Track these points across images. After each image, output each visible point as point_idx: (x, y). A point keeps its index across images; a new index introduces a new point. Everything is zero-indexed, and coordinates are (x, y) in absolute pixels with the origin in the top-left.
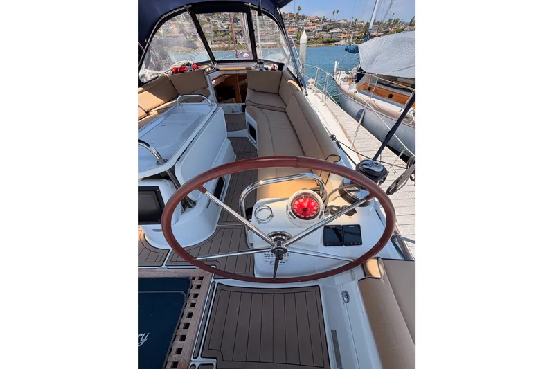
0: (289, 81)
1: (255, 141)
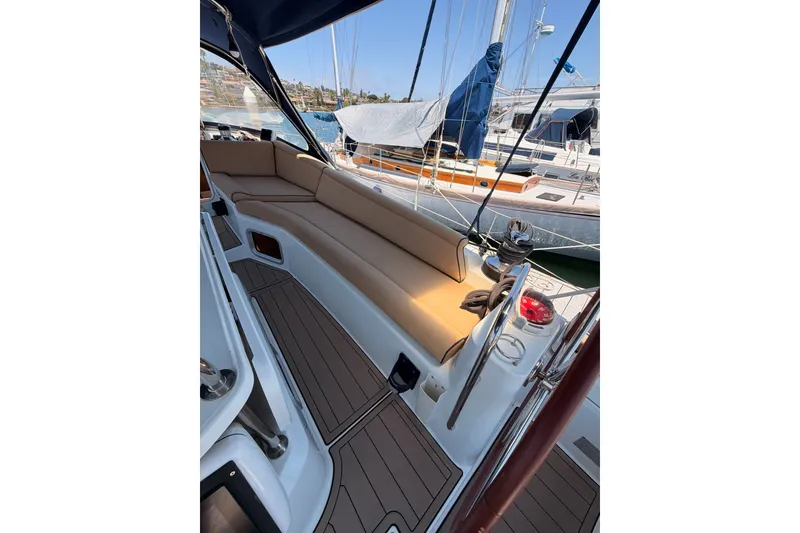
0: (299, 156)
1: (279, 261)
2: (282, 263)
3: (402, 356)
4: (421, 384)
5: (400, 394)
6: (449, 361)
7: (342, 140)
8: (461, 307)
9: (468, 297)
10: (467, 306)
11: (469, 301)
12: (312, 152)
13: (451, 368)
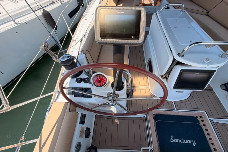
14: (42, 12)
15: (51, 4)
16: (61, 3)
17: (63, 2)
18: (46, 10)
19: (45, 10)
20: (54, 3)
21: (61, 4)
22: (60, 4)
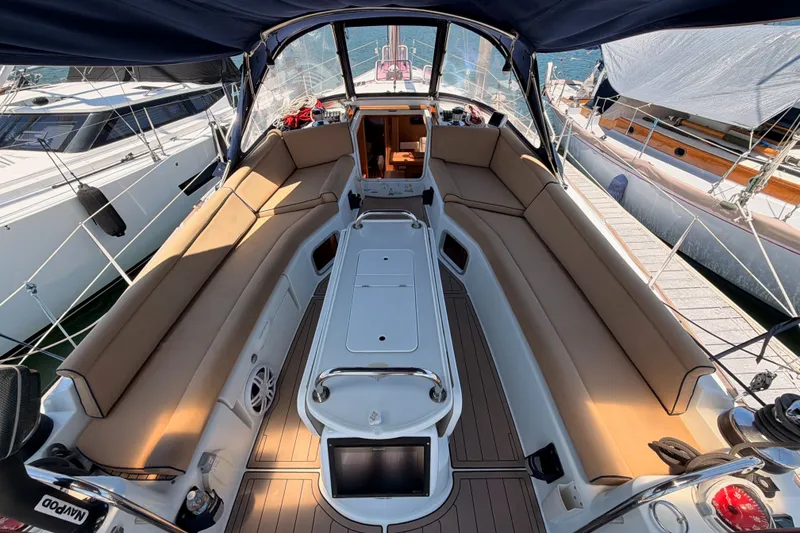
0: (525, 156)
1: (460, 270)
2: (462, 274)
3: (551, 447)
4: (559, 485)
5: (533, 478)
6: (601, 487)
7: (595, 81)
8: (650, 445)
9: (664, 440)
10: (658, 448)
11: (664, 446)
12: (541, 153)
13: (599, 495)
14: (77, 190)
15: (123, 161)
16: (154, 158)
17: (162, 157)
18: (90, 185)
19: (86, 185)
20: (133, 158)
21: (155, 161)
22: (149, 161)
